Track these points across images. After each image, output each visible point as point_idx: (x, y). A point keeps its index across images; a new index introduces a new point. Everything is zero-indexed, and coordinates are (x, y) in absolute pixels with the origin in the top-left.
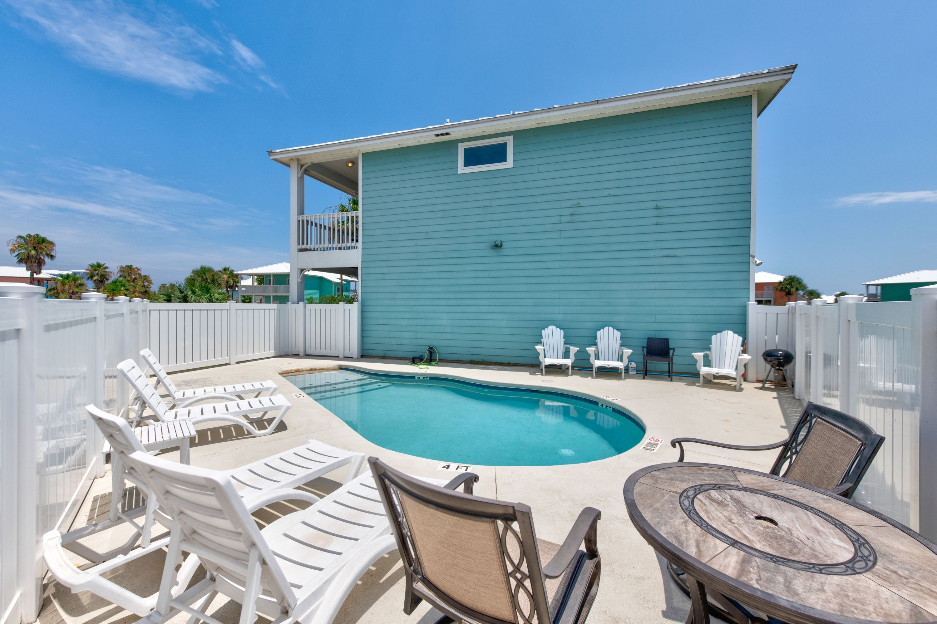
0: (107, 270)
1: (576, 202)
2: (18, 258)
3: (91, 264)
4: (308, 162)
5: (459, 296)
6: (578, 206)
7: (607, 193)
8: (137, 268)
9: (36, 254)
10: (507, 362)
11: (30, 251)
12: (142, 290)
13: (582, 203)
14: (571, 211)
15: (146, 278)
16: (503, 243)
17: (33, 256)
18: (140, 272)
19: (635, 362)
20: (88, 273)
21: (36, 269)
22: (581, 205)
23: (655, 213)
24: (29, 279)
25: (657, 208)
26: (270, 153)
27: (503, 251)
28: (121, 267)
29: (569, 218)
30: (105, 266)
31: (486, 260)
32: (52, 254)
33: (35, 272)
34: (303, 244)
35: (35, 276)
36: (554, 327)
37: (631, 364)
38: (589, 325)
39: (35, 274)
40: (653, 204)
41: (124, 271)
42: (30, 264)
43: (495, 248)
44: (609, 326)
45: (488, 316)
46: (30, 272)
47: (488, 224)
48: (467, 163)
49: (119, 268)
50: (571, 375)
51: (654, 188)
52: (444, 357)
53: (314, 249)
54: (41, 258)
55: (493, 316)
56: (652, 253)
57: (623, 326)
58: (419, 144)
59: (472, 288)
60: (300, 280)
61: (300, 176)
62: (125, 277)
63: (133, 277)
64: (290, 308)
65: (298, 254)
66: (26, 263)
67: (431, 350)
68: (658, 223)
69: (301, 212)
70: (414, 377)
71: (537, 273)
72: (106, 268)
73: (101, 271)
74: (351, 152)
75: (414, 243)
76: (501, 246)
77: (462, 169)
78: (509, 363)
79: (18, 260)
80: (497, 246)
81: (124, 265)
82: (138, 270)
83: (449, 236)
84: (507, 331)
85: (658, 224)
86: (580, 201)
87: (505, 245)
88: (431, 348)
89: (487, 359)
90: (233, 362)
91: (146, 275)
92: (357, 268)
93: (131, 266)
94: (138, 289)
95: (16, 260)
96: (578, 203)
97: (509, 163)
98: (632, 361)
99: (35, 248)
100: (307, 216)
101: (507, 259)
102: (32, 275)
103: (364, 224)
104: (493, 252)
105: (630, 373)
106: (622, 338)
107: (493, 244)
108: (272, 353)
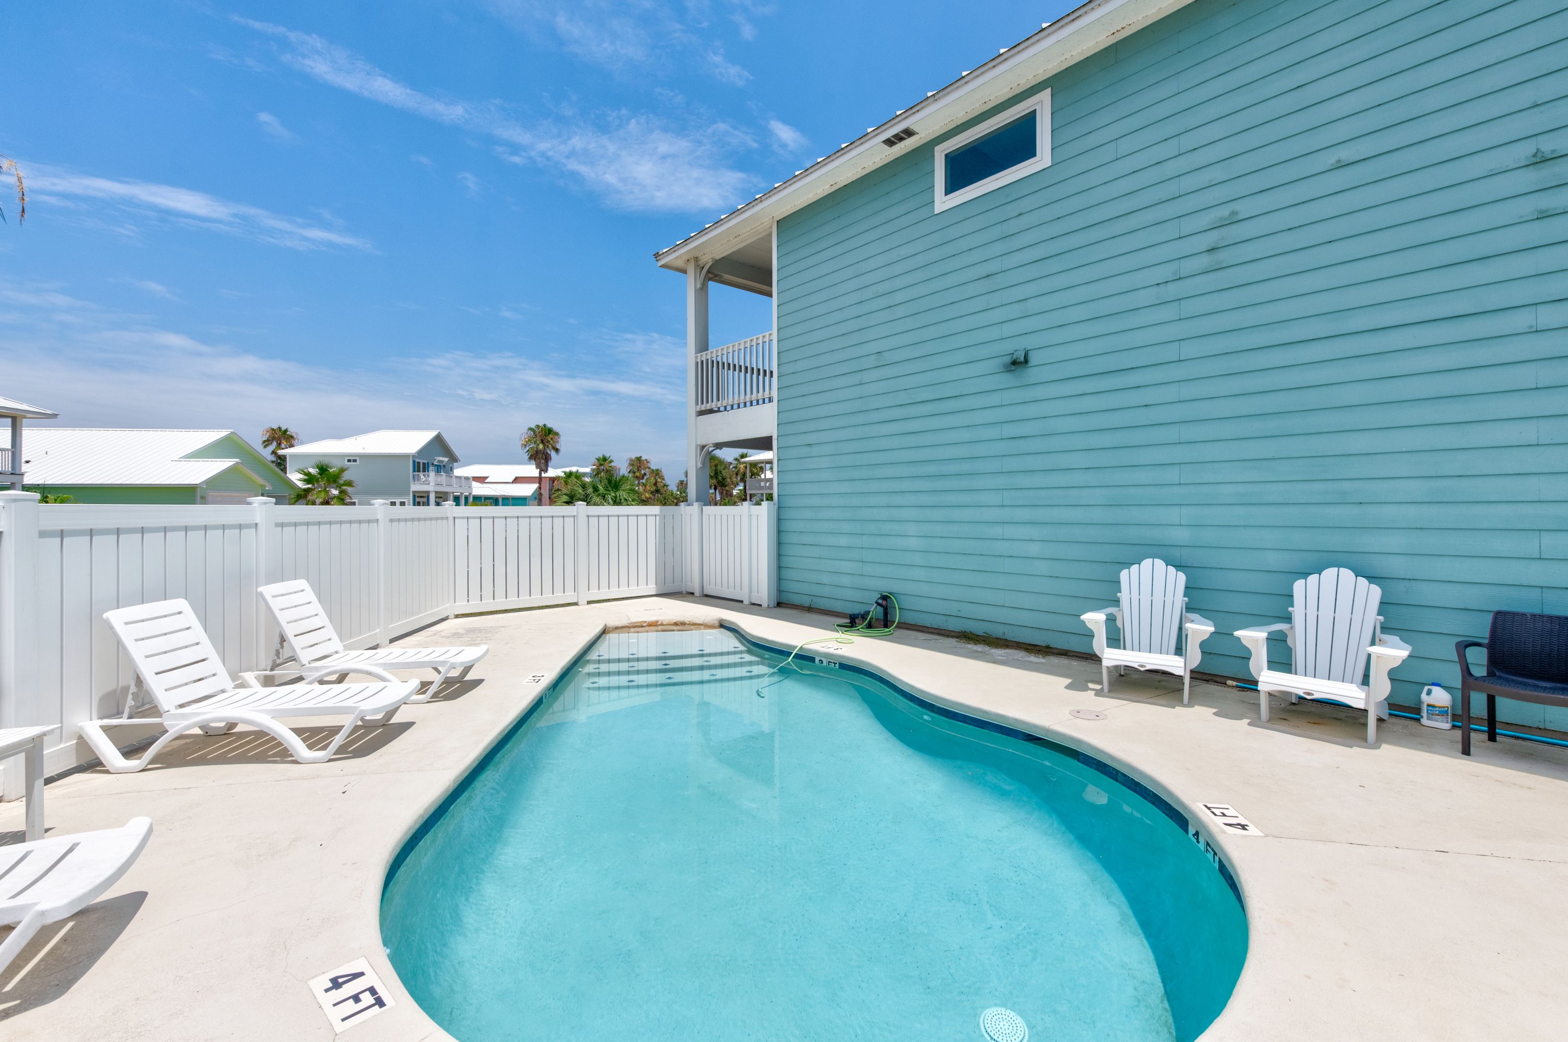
0: (612, 464)
1: (1224, 212)
2: (529, 454)
3: (597, 457)
4: (707, 259)
5: (939, 485)
6: (1233, 221)
7: (1330, 158)
8: (646, 460)
9: (543, 449)
10: (1044, 645)
11: (538, 445)
12: (652, 489)
13: (1244, 208)
14: (1211, 239)
15: (657, 473)
16: (1030, 353)
17: (540, 451)
18: (649, 464)
19: (1445, 688)
20: (595, 469)
21: (543, 466)
22: (1240, 217)
23: (1530, 179)
24: (538, 479)
25: (1540, 160)
26: (657, 256)
27: (1032, 374)
28: (631, 460)
29: (1204, 261)
30: (610, 459)
31: (994, 399)
32: (558, 447)
33: (542, 470)
34: (702, 403)
35: (543, 475)
36: (1160, 563)
37: (1429, 693)
38: (1274, 560)
39: (543, 472)
40: (1525, 150)
41: (633, 465)
42: (539, 461)
43: (1013, 368)
44: (1339, 566)
45: (998, 531)
46: (539, 470)
47: (996, 315)
48: (953, 185)
49: (628, 462)
50: (1190, 704)
51: (1527, 95)
52: (911, 618)
53: (719, 408)
54: (547, 453)
55: (1011, 531)
56: (1523, 320)
57: (1397, 566)
58: (865, 172)
59: (966, 467)
60: (700, 465)
61: (699, 286)
62: (634, 473)
63: (643, 472)
64: (683, 513)
65: (696, 419)
66: (535, 460)
67: (885, 601)
68: (1542, 212)
69: (703, 345)
70: (812, 659)
71: (1116, 419)
72: (611, 461)
73: (606, 466)
74: (762, 224)
75: (856, 378)
76: (1026, 361)
77: (943, 202)
78: (1048, 647)
79: (529, 456)
80: (1018, 363)
81: (633, 457)
82: (648, 462)
83: (918, 354)
84: (1043, 567)
85: (1543, 216)
86: (1237, 206)
87: (1034, 359)
88: (885, 598)
89: (997, 631)
90: (583, 600)
91: (658, 469)
92: (771, 437)
93: (641, 457)
94: (648, 488)
95: (526, 457)
96: (1234, 213)
97: (1044, 156)
98: (1434, 684)
99: (542, 442)
100: (713, 353)
101: (1039, 392)
102: (540, 474)
103: (781, 354)
104: (1008, 379)
105: (1424, 721)
106: (1384, 606)
107: (1008, 359)
108: (652, 589)
